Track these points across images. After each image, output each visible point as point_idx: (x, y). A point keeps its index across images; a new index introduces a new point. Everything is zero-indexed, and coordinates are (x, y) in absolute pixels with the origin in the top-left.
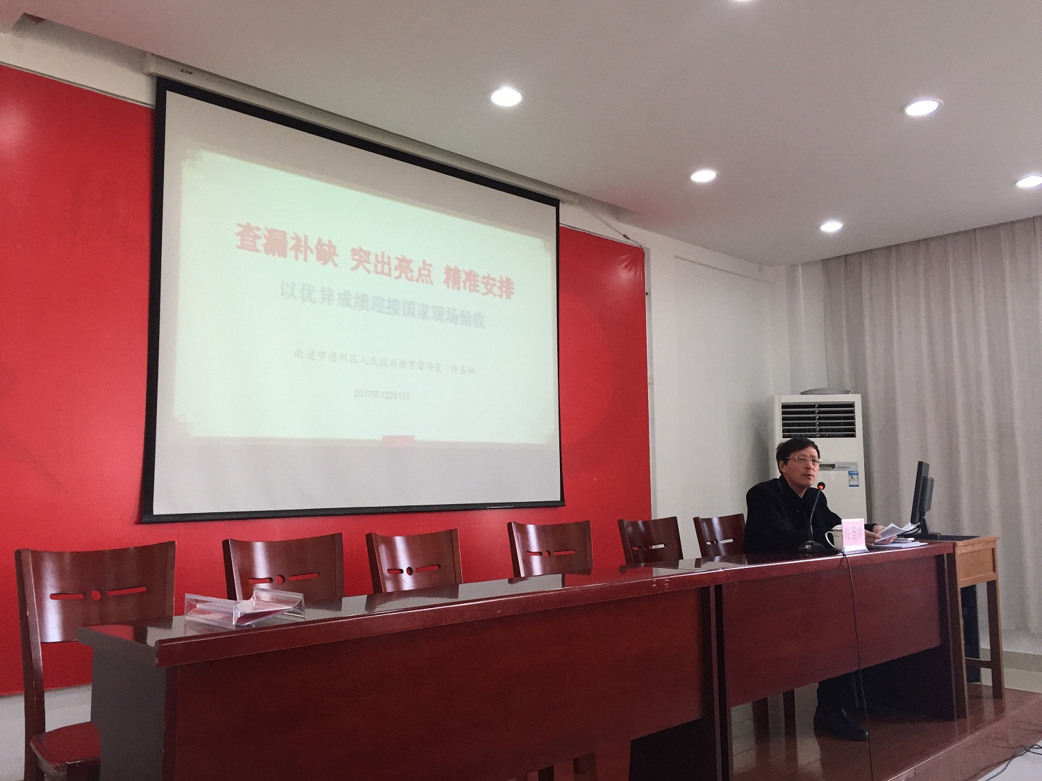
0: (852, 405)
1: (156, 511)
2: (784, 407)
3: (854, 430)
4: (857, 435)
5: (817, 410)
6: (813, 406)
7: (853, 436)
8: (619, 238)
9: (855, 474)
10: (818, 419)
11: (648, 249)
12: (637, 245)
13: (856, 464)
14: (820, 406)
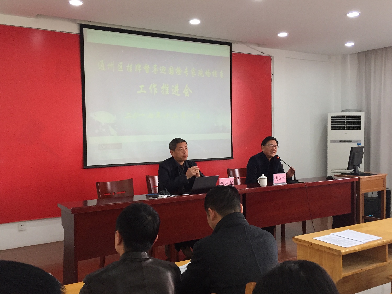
0: (360, 117)
1: (88, 165)
2: (332, 117)
3: (360, 127)
4: (361, 129)
5: (346, 118)
6: (344, 117)
7: (360, 129)
8: (260, 54)
9: (360, 145)
10: (346, 122)
11: (273, 57)
12: (268, 55)
13: (360, 140)
14: (347, 117)
